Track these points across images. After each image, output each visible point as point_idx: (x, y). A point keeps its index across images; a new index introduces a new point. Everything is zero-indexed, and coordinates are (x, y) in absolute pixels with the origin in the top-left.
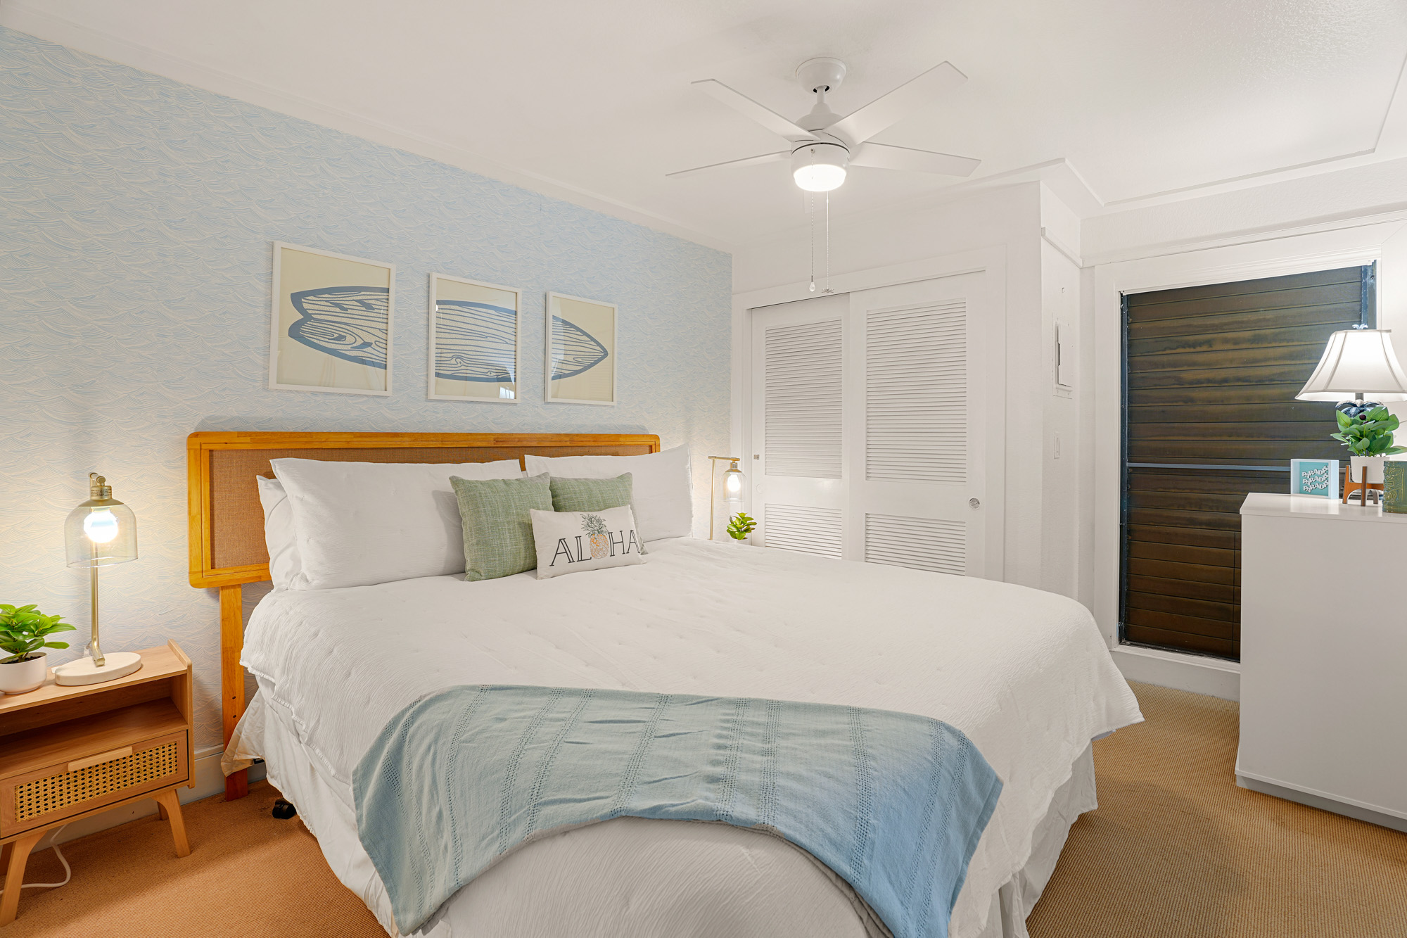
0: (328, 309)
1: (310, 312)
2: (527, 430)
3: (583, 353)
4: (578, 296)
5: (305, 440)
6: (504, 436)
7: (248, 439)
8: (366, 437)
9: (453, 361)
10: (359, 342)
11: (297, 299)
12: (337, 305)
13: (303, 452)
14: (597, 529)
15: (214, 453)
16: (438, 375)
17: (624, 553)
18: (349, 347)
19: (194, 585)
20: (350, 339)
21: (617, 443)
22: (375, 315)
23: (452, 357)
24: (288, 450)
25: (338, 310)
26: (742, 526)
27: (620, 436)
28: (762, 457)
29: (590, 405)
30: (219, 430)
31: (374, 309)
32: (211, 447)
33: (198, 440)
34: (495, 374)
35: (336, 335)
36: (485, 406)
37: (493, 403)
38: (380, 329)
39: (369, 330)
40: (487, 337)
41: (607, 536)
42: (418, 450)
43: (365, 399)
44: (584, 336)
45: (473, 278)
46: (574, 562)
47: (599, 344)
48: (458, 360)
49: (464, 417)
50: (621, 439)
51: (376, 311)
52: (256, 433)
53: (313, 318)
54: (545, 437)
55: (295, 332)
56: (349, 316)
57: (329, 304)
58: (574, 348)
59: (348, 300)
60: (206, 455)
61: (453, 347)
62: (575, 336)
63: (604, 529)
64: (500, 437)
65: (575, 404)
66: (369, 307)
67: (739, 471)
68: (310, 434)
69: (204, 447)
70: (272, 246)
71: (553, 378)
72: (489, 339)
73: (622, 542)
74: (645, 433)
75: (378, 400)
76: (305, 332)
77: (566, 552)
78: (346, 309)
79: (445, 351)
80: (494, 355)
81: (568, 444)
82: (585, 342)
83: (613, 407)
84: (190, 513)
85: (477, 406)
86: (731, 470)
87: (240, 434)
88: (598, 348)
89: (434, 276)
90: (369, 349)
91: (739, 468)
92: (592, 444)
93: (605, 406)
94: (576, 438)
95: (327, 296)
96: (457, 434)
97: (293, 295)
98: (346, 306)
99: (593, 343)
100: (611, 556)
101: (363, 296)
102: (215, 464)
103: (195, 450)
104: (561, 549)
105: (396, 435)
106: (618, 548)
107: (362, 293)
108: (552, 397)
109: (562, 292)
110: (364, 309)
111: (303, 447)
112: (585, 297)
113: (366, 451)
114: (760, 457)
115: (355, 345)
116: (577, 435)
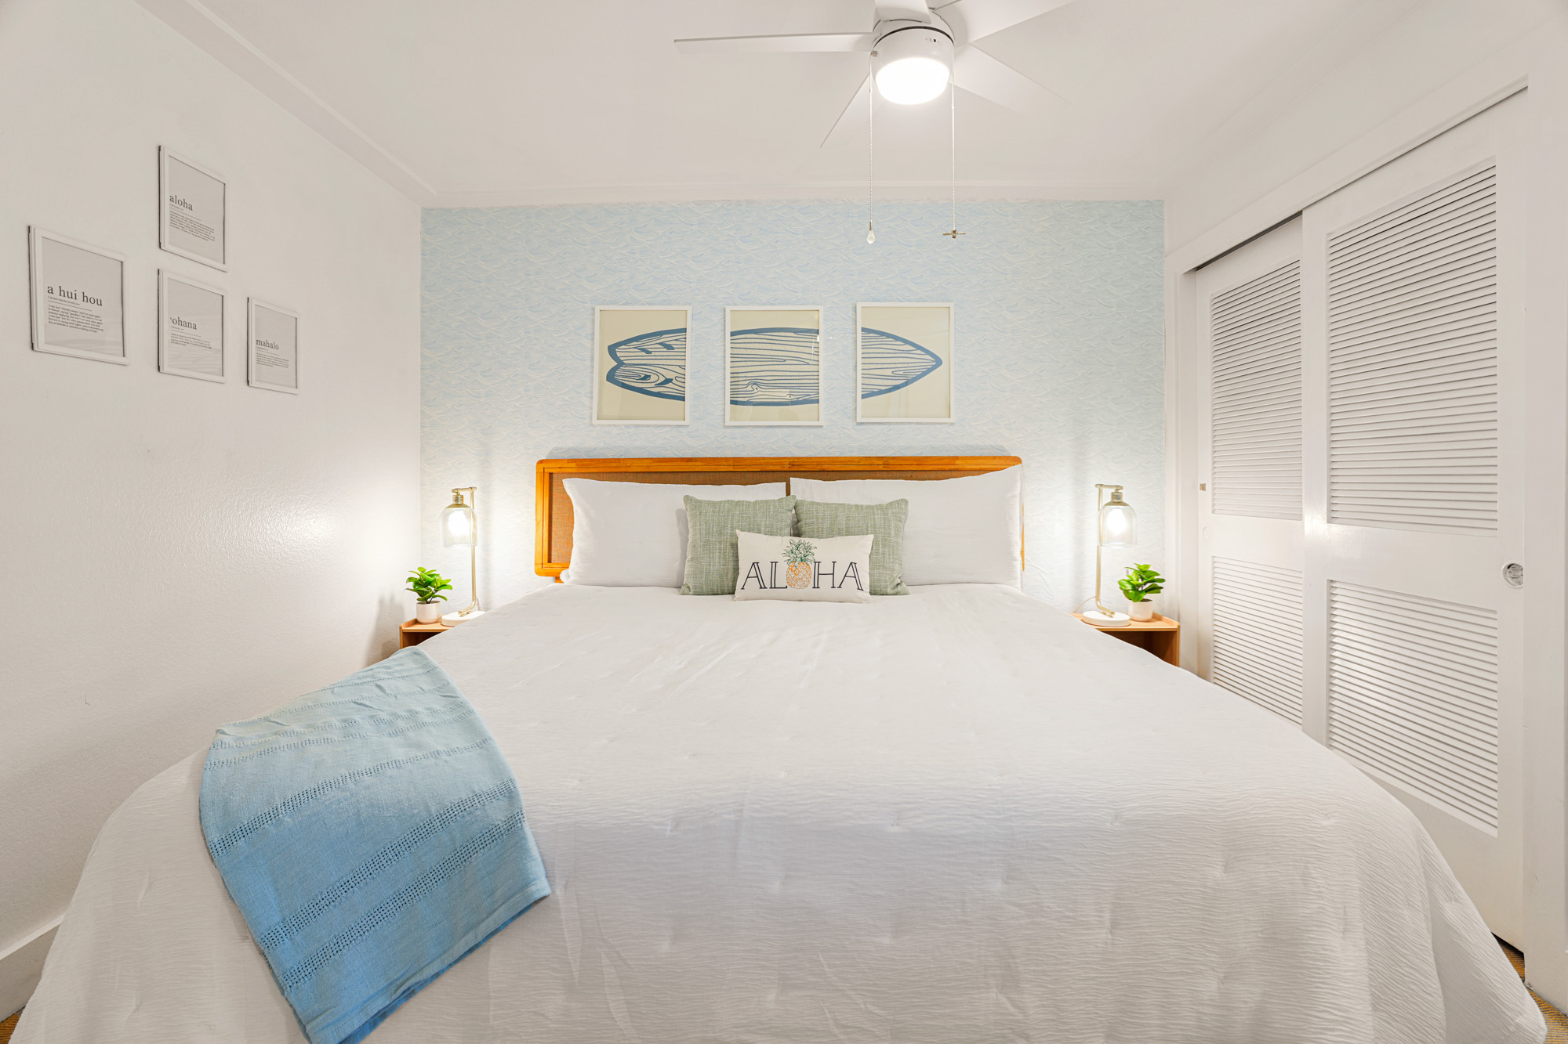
0: (636, 354)
1: (622, 359)
2: (835, 453)
3: (906, 365)
4: (901, 301)
5: (614, 465)
6: (800, 460)
7: (574, 465)
8: (663, 462)
9: (749, 388)
10: (662, 379)
11: (612, 350)
12: (643, 350)
13: (615, 475)
14: (800, 557)
15: (554, 475)
16: (733, 402)
17: (833, 587)
18: (653, 385)
19: (538, 573)
20: (653, 378)
21: (952, 467)
22: (675, 354)
23: (748, 384)
24: (603, 473)
25: (644, 354)
26: (1140, 581)
27: (957, 458)
28: (1209, 487)
29: (918, 423)
30: (561, 458)
31: (674, 349)
32: (551, 471)
33: (542, 465)
34: (794, 397)
35: (643, 376)
36: (785, 430)
37: (795, 426)
38: (679, 366)
39: (670, 367)
40: (785, 360)
41: (812, 566)
42: (711, 474)
43: (669, 428)
44: (907, 345)
45: (771, 304)
46: (765, 588)
47: (927, 352)
48: (755, 387)
49: (763, 442)
50: (957, 462)
51: (676, 350)
52: (579, 460)
53: (624, 364)
54: (850, 460)
55: (611, 377)
56: (653, 358)
57: (637, 350)
58: (894, 360)
59: (652, 344)
60: (547, 477)
61: (748, 375)
62: (894, 347)
63: (810, 557)
64: (796, 460)
65: (897, 423)
66: (669, 347)
67: (1125, 504)
68: (618, 460)
69: (546, 470)
70: (593, 309)
71: (863, 397)
72: (787, 362)
73: (833, 574)
74: (1005, 454)
75: (680, 429)
76: (618, 376)
77: (757, 577)
78: (650, 352)
79: (740, 379)
80: (793, 378)
81: (881, 468)
82: (908, 352)
83: (952, 424)
84: (536, 520)
85: (778, 431)
86: (1113, 503)
87: (570, 461)
88: (928, 357)
89: (728, 309)
90: (670, 385)
91: (1124, 500)
92: (916, 468)
93: (941, 423)
94: (891, 462)
95: (635, 343)
96: (749, 458)
97: (609, 347)
98: (650, 350)
99: (919, 352)
100: (814, 587)
101: (664, 339)
102: (554, 484)
103: (541, 473)
104: (753, 573)
105: (690, 460)
106: (825, 581)
107: (664, 336)
108: (863, 417)
109: (879, 301)
110: (665, 350)
111: (613, 470)
112: (909, 301)
113: (665, 474)
114: (1207, 487)
115: (658, 382)
116: (894, 458)
